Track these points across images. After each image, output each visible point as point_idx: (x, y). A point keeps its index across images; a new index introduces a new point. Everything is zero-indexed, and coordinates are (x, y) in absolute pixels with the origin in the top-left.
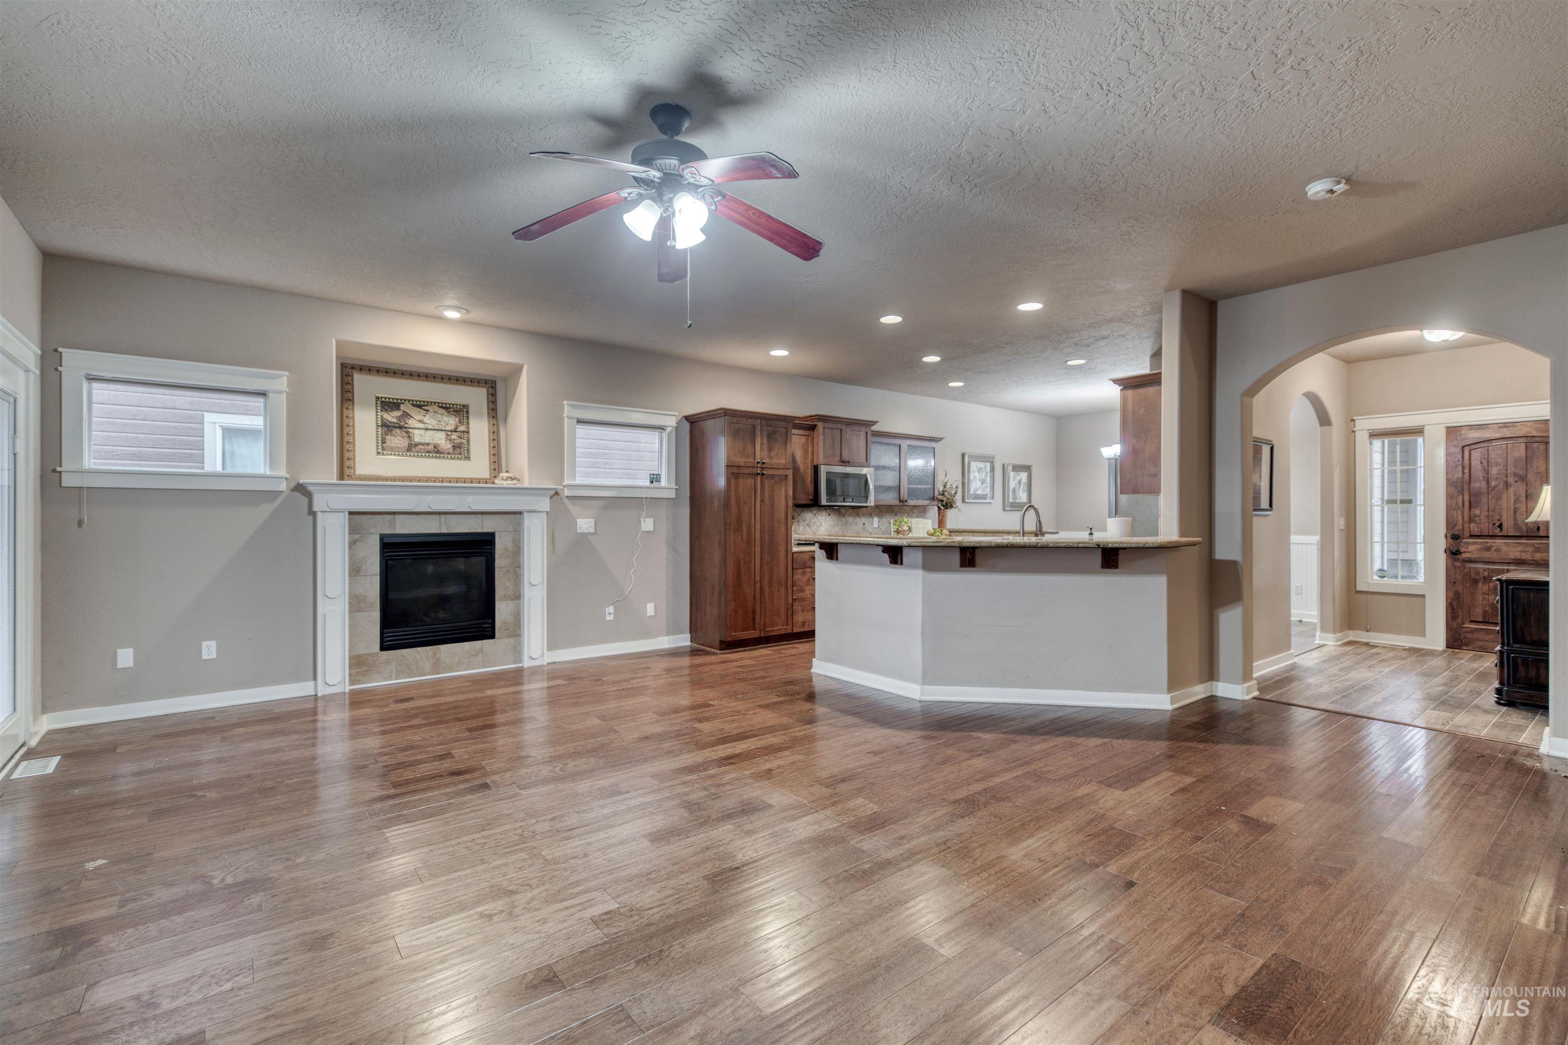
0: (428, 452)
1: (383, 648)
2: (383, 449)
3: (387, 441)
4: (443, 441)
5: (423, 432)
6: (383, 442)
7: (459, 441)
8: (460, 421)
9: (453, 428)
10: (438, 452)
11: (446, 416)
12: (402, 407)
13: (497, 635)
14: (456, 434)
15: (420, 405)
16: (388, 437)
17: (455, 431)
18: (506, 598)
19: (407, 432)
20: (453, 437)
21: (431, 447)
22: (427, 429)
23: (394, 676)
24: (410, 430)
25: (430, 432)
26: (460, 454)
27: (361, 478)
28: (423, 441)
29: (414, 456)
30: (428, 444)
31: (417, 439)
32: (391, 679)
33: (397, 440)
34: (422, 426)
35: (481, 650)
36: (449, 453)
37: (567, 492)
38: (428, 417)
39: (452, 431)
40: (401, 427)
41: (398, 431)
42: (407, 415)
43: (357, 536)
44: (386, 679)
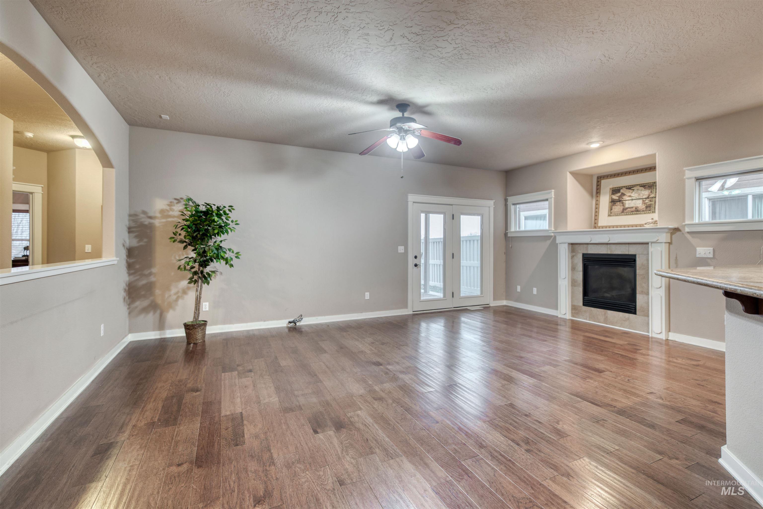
0: (632, 212)
1: (584, 305)
2: (611, 213)
3: (613, 209)
4: (641, 205)
5: (630, 201)
6: (611, 209)
7: (650, 203)
8: (651, 192)
9: (647, 196)
10: (637, 211)
11: (644, 190)
12: (622, 191)
13: (637, 313)
14: (649, 199)
15: (630, 188)
16: (613, 207)
17: (648, 198)
18: (642, 292)
19: (622, 203)
20: (647, 201)
21: (634, 209)
22: (632, 200)
23: (588, 318)
24: (624, 202)
25: (634, 201)
26: (650, 210)
27: (603, 227)
28: (630, 206)
29: (625, 215)
30: (632, 208)
31: (627, 206)
32: (587, 320)
33: (618, 208)
34: (630, 198)
35: (628, 319)
36: (643, 211)
37: (687, 230)
38: (634, 193)
39: (646, 198)
40: (620, 201)
41: (618, 203)
42: (623, 194)
43: (574, 254)
44: (585, 319)
